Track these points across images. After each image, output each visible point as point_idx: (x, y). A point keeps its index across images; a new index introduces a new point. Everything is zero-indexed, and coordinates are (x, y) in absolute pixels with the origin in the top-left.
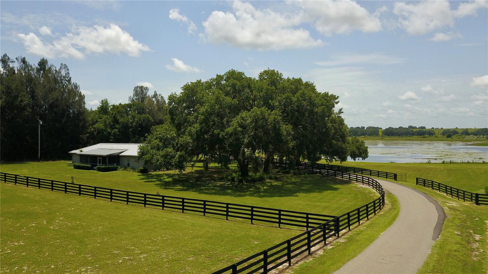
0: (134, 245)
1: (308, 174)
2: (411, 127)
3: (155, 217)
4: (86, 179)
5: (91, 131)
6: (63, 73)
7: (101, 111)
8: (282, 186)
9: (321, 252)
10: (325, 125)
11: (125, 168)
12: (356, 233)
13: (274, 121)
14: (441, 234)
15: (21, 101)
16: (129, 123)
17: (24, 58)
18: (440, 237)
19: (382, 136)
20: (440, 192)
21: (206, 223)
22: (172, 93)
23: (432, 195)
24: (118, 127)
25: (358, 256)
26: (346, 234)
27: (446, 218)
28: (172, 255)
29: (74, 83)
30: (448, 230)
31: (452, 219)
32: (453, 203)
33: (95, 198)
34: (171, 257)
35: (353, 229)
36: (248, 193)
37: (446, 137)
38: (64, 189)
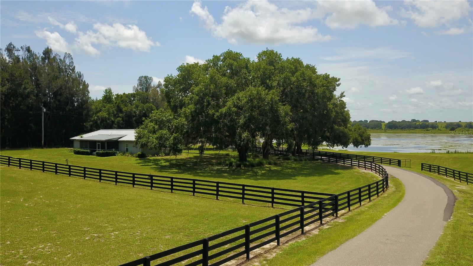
0: (109, 222)
1: (309, 160)
2: (414, 121)
3: (141, 196)
4: (82, 162)
5: (94, 119)
6: (67, 62)
7: (105, 100)
8: (281, 171)
9: (316, 232)
10: (326, 107)
11: (124, 154)
12: (356, 213)
13: (272, 100)
14: (452, 215)
15: (25, 88)
16: (133, 112)
17: (29, 47)
18: (452, 218)
19: (384, 129)
20: (447, 177)
21: (194, 202)
22: (168, 75)
23: (439, 179)
24: (122, 115)
25: (359, 235)
26: (345, 214)
27: (457, 200)
28: (147, 233)
29: (78, 72)
30: (460, 211)
31: (463, 201)
32: (463, 187)
33: (84, 179)
34: (144, 235)
35: (354, 210)
36: (244, 176)
37: (450, 130)
38: (55, 171)
